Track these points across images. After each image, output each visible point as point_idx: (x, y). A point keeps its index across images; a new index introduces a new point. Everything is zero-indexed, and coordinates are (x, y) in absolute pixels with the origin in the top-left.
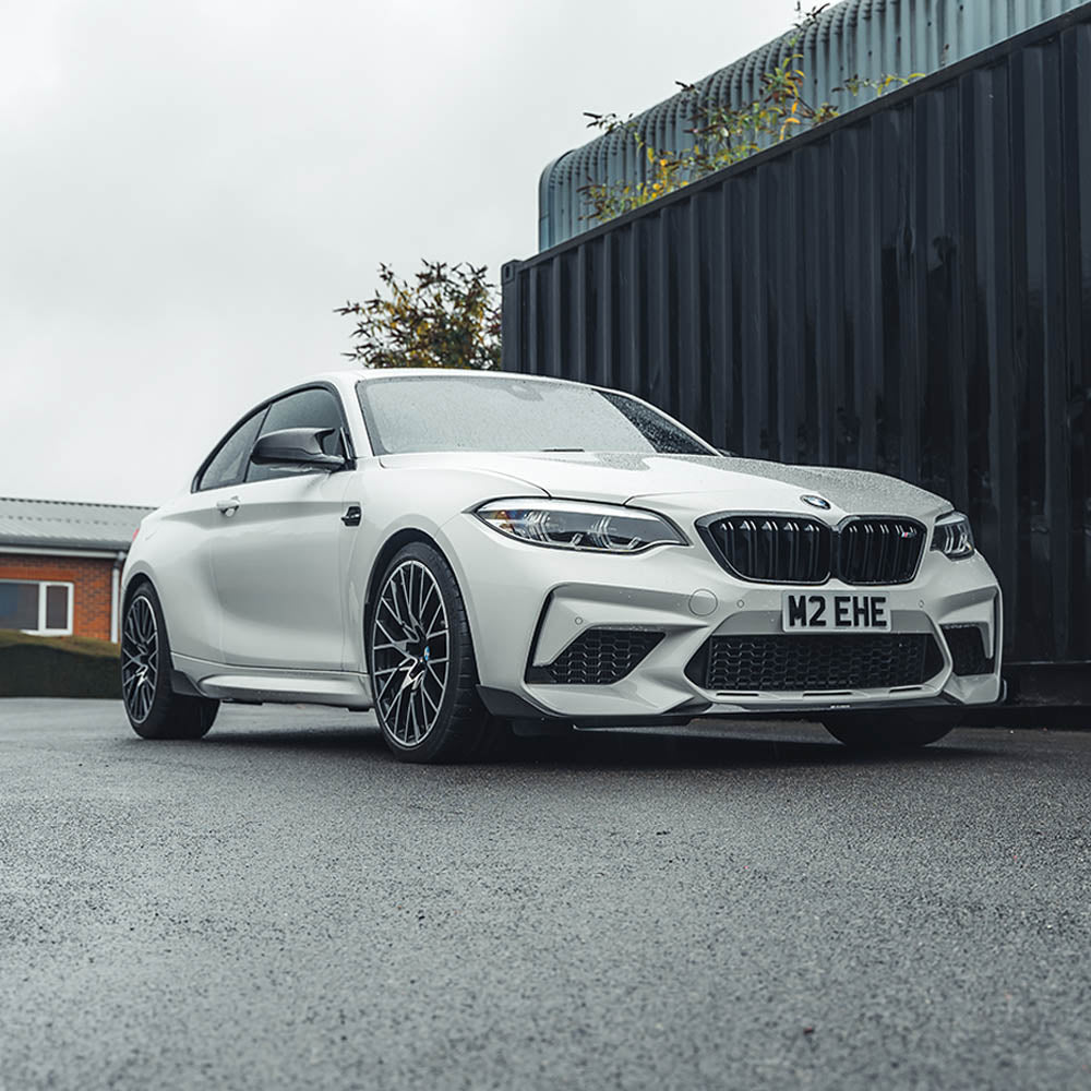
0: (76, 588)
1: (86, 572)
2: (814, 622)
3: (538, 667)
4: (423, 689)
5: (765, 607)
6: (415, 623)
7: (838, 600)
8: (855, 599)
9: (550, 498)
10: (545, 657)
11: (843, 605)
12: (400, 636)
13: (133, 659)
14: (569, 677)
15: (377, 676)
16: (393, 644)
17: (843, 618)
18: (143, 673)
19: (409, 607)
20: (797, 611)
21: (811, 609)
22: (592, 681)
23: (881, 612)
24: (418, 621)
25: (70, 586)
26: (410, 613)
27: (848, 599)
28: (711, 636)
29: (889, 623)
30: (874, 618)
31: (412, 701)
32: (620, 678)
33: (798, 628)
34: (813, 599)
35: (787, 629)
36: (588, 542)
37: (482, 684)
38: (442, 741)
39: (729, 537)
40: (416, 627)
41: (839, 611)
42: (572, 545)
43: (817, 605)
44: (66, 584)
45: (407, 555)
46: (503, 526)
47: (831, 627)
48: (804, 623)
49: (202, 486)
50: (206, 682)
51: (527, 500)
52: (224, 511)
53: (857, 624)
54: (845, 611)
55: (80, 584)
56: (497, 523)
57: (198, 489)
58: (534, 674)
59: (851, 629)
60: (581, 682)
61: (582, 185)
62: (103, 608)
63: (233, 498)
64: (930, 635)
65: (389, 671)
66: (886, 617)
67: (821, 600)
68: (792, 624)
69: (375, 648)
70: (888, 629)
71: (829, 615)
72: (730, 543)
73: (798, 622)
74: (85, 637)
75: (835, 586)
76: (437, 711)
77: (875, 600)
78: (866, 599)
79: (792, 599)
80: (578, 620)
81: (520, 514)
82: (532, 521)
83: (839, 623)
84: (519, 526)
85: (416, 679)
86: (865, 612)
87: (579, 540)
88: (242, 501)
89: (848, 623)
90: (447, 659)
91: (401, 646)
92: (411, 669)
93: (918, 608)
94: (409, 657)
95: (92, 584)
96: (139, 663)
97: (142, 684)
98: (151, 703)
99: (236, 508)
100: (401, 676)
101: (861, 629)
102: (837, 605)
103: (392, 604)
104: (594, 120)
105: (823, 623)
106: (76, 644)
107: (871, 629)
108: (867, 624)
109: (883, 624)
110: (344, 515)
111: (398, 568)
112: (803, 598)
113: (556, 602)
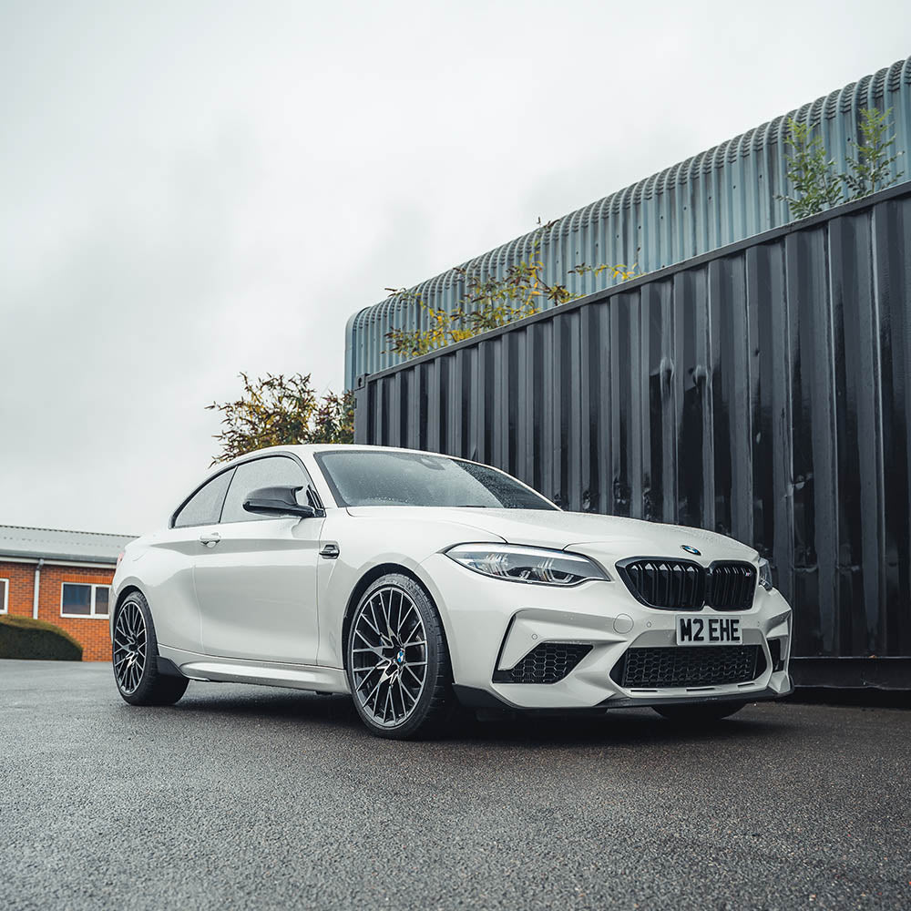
0: (10, 582)
1: (18, 572)
2: (697, 638)
3: (502, 671)
4: (401, 684)
5: (665, 627)
6: (391, 633)
7: (711, 621)
8: (721, 620)
9: (507, 543)
10: (508, 664)
11: (714, 626)
12: (377, 642)
13: (123, 647)
14: (523, 678)
15: (355, 672)
16: (372, 649)
17: (714, 635)
18: (131, 657)
19: (388, 621)
20: (686, 630)
21: (695, 628)
22: (539, 681)
23: (736, 630)
24: (396, 632)
25: (7, 581)
26: (388, 626)
27: (716, 621)
28: (629, 649)
29: (741, 638)
30: (732, 635)
31: (390, 692)
32: (560, 679)
33: (686, 643)
34: (696, 621)
35: (679, 643)
36: (534, 577)
37: (456, 683)
38: (419, 724)
39: (640, 575)
40: (393, 637)
41: (712, 630)
42: (521, 579)
43: (698, 625)
44: (4, 580)
45: (385, 583)
46: (470, 564)
47: (706, 642)
48: (690, 639)
49: (176, 525)
50: (188, 666)
51: (489, 545)
52: (206, 543)
53: (722, 639)
54: (716, 630)
55: (13, 580)
56: (466, 562)
57: (173, 526)
58: (499, 676)
59: (719, 643)
60: (531, 682)
61: (388, 332)
62: (28, 596)
63: (214, 534)
64: (760, 646)
65: (368, 668)
66: (738, 634)
67: (701, 622)
68: (683, 639)
69: (353, 651)
70: (740, 643)
71: (705, 633)
72: (640, 579)
73: (686, 638)
74: (16, 615)
75: (707, 612)
76: (416, 701)
77: (733, 622)
78: (727, 621)
79: (682, 621)
80: (534, 636)
81: (484, 555)
82: (495, 561)
83: (712, 639)
84: (481, 564)
85: (392, 675)
86: (727, 630)
87: (527, 576)
88: (223, 537)
89: (717, 639)
90: (426, 663)
91: (378, 651)
92: (386, 668)
93: (756, 628)
94: (385, 659)
95: (21, 580)
96: (128, 650)
97: (131, 666)
98: (140, 680)
99: (217, 542)
100: (378, 673)
101: (725, 643)
102: (710, 626)
103: (370, 618)
104: (392, 292)
105: (702, 639)
106: (11, 620)
107: (731, 643)
108: (728, 639)
109: (738, 639)
110: (322, 550)
111: (379, 592)
112: (689, 620)
113: (517, 623)
